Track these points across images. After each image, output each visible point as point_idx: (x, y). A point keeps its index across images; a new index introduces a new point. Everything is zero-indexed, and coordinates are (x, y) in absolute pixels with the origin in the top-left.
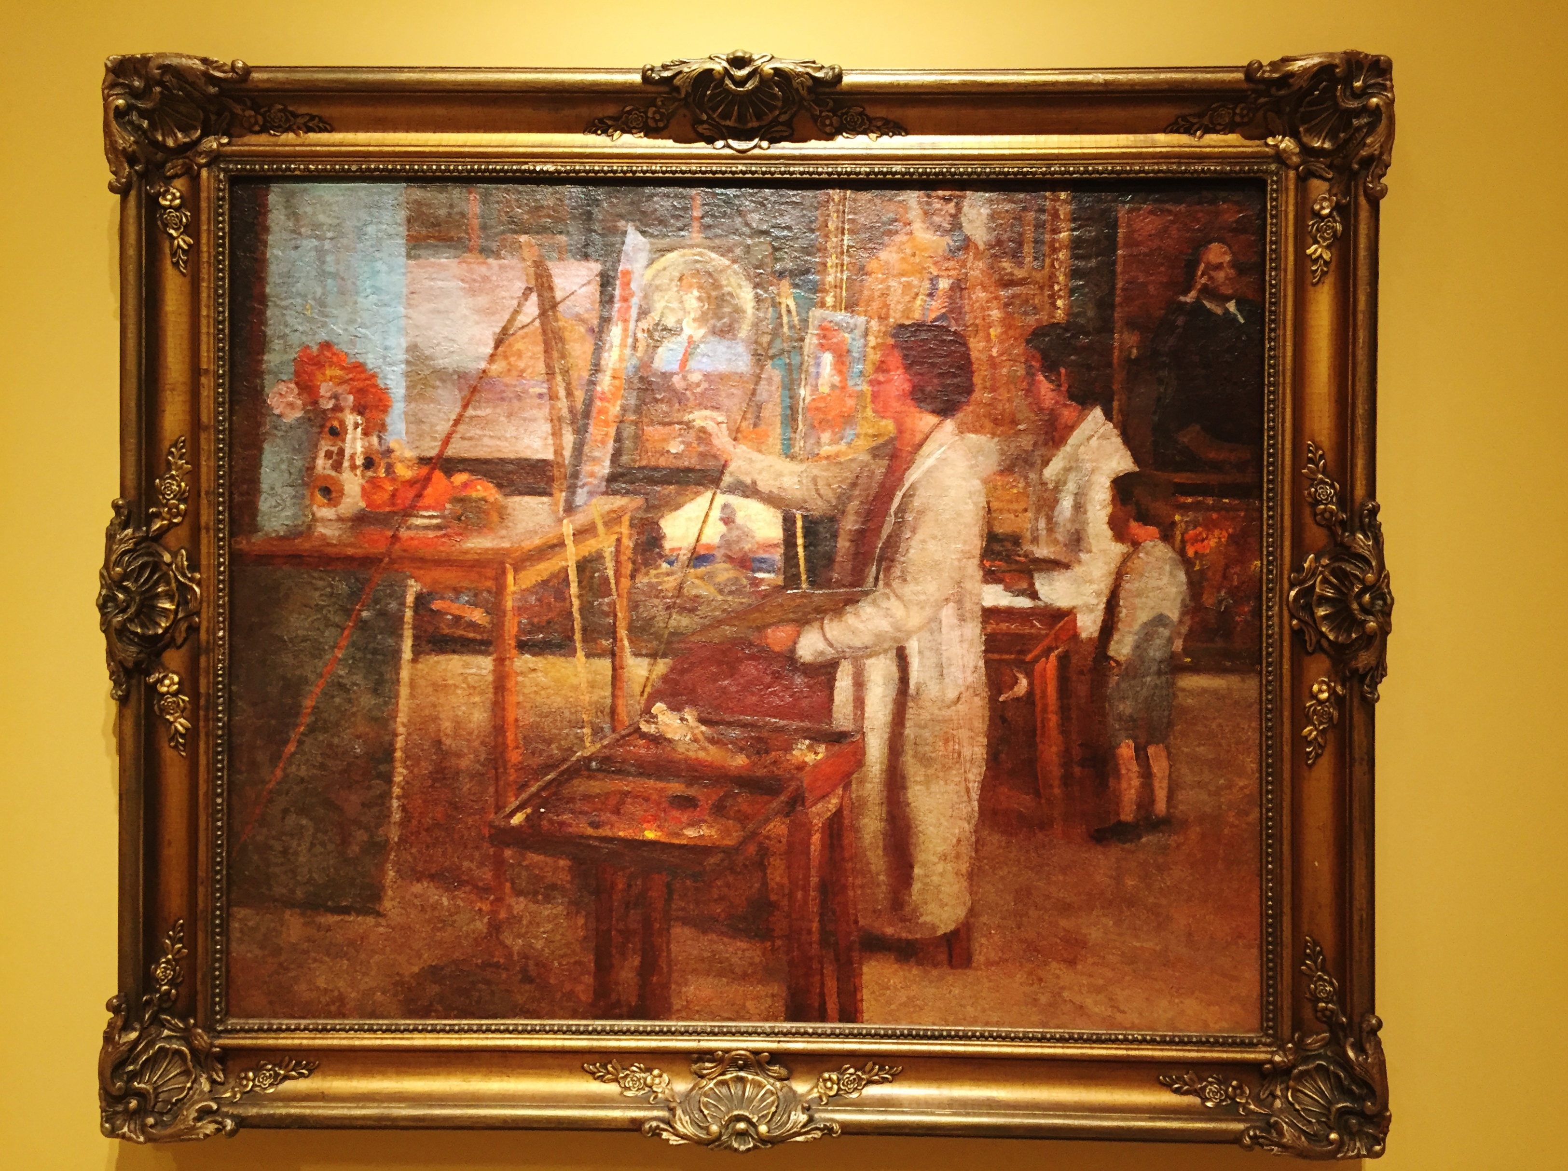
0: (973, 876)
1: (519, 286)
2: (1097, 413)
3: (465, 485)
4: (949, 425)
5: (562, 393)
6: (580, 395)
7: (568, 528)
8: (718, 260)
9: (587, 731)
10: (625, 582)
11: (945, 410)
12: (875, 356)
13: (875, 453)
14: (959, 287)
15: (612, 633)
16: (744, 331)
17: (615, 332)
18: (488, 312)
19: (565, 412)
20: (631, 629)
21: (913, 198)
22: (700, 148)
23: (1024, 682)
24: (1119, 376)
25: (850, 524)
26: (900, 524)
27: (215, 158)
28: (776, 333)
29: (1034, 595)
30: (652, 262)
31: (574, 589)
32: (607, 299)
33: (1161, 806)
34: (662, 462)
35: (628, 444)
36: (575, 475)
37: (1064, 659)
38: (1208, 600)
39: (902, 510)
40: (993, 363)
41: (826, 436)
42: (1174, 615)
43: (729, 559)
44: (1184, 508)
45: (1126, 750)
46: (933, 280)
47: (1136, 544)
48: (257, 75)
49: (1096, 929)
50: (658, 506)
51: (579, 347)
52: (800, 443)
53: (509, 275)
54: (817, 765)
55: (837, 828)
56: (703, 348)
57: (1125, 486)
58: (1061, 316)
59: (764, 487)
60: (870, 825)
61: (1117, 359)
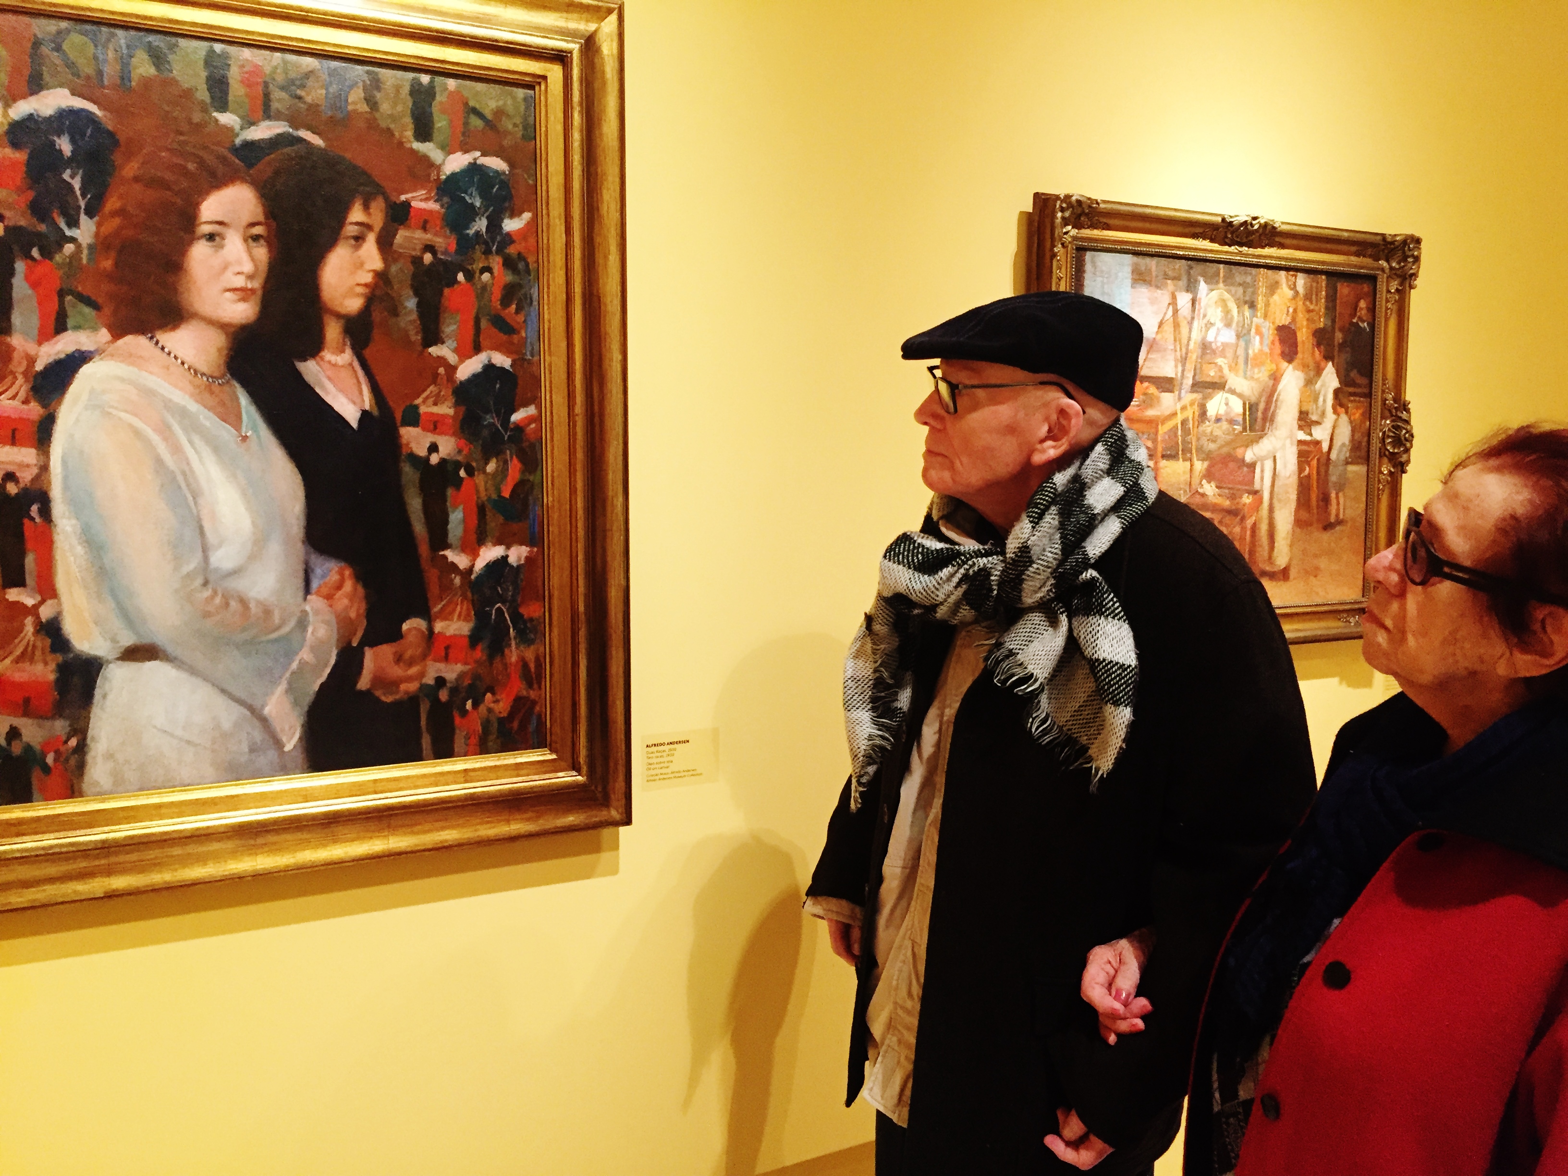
0: (1291, 546)
1: (1167, 302)
2: (1330, 363)
3: (1147, 388)
4: (1291, 367)
5: (1178, 349)
6: (1184, 350)
7: (1179, 406)
8: (1227, 296)
9: (1182, 492)
10: (1196, 429)
11: (1290, 361)
12: (1271, 338)
13: (1269, 377)
14: (1295, 311)
15: (1191, 451)
16: (1234, 325)
17: (1196, 324)
18: (1156, 313)
19: (1179, 357)
20: (1197, 451)
21: (1283, 274)
22: (1226, 248)
23: (1307, 469)
24: (1336, 349)
25: (1262, 406)
26: (1276, 406)
27: (1075, 238)
28: (1243, 326)
29: (1311, 435)
30: (1207, 295)
31: (1180, 433)
32: (1193, 310)
33: (1341, 516)
34: (1208, 380)
35: (1198, 371)
36: (1181, 384)
37: (1318, 460)
38: (1356, 437)
39: (1276, 401)
40: (1303, 342)
41: (1256, 370)
42: (1347, 443)
43: (1227, 420)
44: (1352, 401)
45: (1333, 495)
46: (1288, 307)
47: (1338, 415)
48: (1102, 206)
49: (1323, 563)
50: (1206, 398)
51: (1184, 330)
52: (1248, 373)
53: (1163, 296)
54: (1250, 504)
55: (1254, 528)
56: (1222, 332)
57: (1336, 392)
58: (1322, 325)
59: (1238, 391)
60: (1264, 528)
61: (1336, 343)
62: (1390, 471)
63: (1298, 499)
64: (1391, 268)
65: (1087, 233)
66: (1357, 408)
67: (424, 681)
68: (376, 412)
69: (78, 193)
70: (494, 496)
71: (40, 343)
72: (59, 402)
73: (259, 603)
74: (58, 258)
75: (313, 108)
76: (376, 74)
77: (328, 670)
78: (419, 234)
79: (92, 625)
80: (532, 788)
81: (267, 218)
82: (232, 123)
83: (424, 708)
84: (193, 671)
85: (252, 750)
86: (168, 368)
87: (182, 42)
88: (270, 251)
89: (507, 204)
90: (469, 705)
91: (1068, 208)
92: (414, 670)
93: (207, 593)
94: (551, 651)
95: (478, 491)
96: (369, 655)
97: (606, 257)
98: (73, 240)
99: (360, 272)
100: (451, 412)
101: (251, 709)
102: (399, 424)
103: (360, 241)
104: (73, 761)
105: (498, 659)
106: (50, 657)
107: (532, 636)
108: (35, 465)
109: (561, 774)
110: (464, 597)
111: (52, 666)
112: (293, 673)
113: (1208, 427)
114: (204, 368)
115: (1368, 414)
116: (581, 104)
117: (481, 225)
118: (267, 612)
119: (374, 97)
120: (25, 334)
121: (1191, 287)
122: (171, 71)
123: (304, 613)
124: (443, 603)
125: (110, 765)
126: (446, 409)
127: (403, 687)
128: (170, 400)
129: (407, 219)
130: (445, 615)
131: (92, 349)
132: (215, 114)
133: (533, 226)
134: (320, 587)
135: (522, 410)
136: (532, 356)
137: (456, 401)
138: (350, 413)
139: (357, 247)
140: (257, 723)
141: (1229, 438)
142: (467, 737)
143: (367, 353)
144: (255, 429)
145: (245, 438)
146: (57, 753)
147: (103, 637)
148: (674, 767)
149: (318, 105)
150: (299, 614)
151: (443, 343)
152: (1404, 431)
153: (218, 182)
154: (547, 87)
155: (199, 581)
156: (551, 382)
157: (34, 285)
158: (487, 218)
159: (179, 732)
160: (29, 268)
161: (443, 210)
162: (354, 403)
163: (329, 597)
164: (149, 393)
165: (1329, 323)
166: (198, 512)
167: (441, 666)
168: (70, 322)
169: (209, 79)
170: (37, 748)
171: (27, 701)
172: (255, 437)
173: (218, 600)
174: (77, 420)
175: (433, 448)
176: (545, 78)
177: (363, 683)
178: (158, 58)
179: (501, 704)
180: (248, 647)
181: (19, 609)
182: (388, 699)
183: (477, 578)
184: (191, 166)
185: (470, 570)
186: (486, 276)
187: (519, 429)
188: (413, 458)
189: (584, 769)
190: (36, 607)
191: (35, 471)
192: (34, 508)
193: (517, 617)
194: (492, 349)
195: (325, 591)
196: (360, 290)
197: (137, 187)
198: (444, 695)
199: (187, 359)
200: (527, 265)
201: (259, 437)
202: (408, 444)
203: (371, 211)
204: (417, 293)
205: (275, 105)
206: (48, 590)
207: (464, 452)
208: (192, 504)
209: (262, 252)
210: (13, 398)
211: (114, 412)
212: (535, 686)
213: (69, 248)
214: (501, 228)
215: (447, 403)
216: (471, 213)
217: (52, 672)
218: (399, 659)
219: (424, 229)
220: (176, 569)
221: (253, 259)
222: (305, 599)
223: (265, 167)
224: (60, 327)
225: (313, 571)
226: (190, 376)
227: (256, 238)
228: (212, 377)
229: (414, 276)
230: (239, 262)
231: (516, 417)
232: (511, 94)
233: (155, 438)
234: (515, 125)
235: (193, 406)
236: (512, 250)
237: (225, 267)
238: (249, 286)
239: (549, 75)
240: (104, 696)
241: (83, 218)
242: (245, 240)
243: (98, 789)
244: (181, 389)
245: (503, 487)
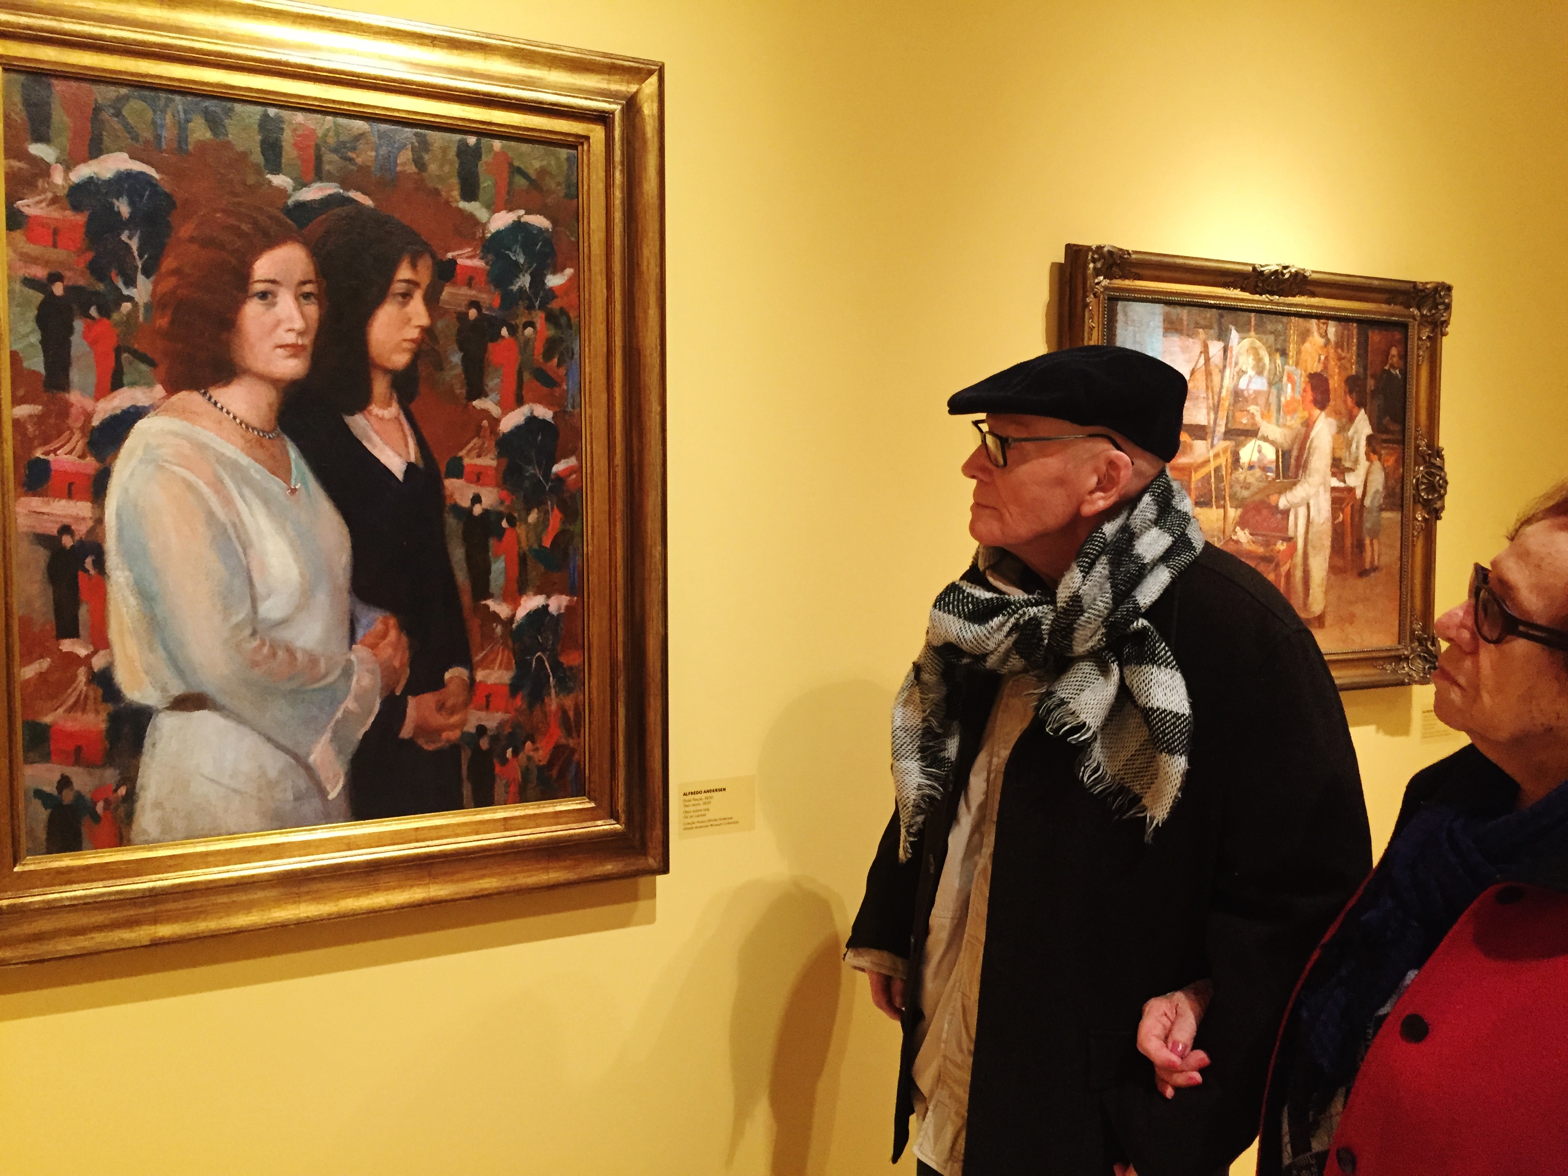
0: (1326, 592)
1: (1199, 351)
2: (1363, 411)
4: (1323, 414)
5: (1211, 397)
6: (1216, 398)
7: (1211, 454)
8: (1258, 344)
10: (1228, 477)
11: (1322, 408)
12: (1303, 385)
13: (1302, 424)
14: (1326, 358)
15: (1224, 499)
16: (1266, 373)
17: (1228, 372)
18: (1188, 361)
19: (1211, 405)
20: (1230, 498)
21: (1314, 322)
22: (1257, 297)
23: (1341, 516)
24: (1368, 397)
25: (1295, 453)
26: (1309, 453)
27: (1106, 288)
28: (1275, 374)
29: (1344, 482)
30: (1239, 343)
31: (1213, 479)
33: (1376, 562)
34: (1241, 427)
35: (1230, 418)
36: (1214, 432)
37: (1352, 506)
39: (1310, 447)
40: (1335, 389)
41: (1289, 418)
42: (1381, 488)
43: (1260, 467)
44: (1385, 448)
45: (1367, 542)
46: (1320, 355)
47: (1372, 462)
48: (1134, 256)
49: (1358, 609)
50: (1240, 445)
51: (1216, 378)
52: (1281, 420)
53: (1195, 346)
54: (1284, 551)
55: (1289, 575)
56: (1253, 380)
57: (1369, 439)
58: (1354, 372)
59: (1271, 438)
60: (1298, 574)
61: (1368, 391)
62: (1424, 518)
63: (1333, 547)
64: (1422, 316)
65: (1118, 283)
66: (1391, 455)
67: (466, 729)
68: (421, 465)
69: (136, 253)
70: (536, 546)
71: (97, 399)
72: (115, 457)
73: (305, 651)
74: (115, 316)
75: (363, 169)
76: (425, 136)
77: (372, 719)
78: (464, 291)
79: (143, 675)
80: (571, 836)
81: (317, 274)
82: (285, 184)
83: (465, 757)
84: (238, 719)
85: (296, 799)
86: (220, 422)
87: (238, 107)
88: (320, 306)
89: (549, 261)
90: (509, 753)
91: (1099, 260)
92: (454, 719)
93: (256, 643)
94: (590, 699)
95: (519, 542)
96: (412, 702)
97: (646, 312)
98: (130, 299)
99: (407, 328)
100: (494, 463)
101: (296, 757)
102: (443, 475)
103: (408, 298)
104: (121, 811)
105: (538, 707)
106: (101, 707)
107: (572, 684)
108: (91, 518)
109: (599, 823)
110: (505, 644)
111: (103, 716)
112: (337, 722)
113: (1240, 474)
114: (255, 421)
115: (1402, 461)
116: (622, 164)
117: (525, 281)
118: (313, 661)
119: (422, 158)
120: (83, 390)
121: (1223, 336)
122: (227, 135)
123: (349, 661)
124: (484, 652)
125: (158, 813)
126: (489, 461)
127: (445, 735)
128: (223, 454)
129: (453, 276)
130: (486, 664)
131: (147, 404)
132: (269, 176)
133: (575, 283)
134: (365, 635)
135: (563, 461)
136: (573, 407)
137: (499, 453)
138: (396, 464)
139: (404, 304)
140: (302, 771)
141: (1262, 485)
142: (507, 785)
143: (413, 407)
144: (304, 483)
145: (294, 491)
146: (107, 802)
147: (153, 687)
148: (710, 815)
149: (369, 167)
150: (344, 663)
151: (486, 396)
152: (1438, 478)
153: (271, 242)
154: (589, 146)
155: (248, 632)
156: (591, 434)
157: (93, 343)
158: (531, 274)
159: (226, 781)
160: (88, 328)
161: (488, 267)
162: (400, 455)
163: (373, 647)
164: (202, 447)
165: (1361, 370)
166: (248, 563)
167: (483, 714)
168: (126, 379)
169: (263, 142)
170: (88, 796)
171: (78, 749)
172: (303, 491)
173: (266, 650)
174: (132, 475)
175: (477, 499)
176: (587, 138)
177: (406, 732)
178: (214, 123)
179: (541, 752)
180: (295, 696)
181: (73, 660)
182: (430, 747)
183: (518, 627)
184: (245, 227)
185: (512, 618)
186: (529, 331)
187: (560, 479)
188: (456, 508)
189: (623, 817)
190: (89, 657)
191: (90, 523)
192: (89, 562)
193: (557, 666)
194: (534, 402)
195: (370, 640)
196: (406, 345)
197: (194, 247)
198: (484, 744)
199: (238, 414)
200: (569, 319)
201: (307, 488)
202: (451, 496)
203: (419, 268)
204: (461, 349)
205: (327, 167)
206: (101, 641)
207: (506, 503)
208: (242, 556)
209: (312, 310)
210: (70, 453)
211: (167, 465)
212: (575, 734)
213: (126, 306)
214: (544, 284)
215: (489, 456)
216: (516, 270)
217: (103, 721)
218: (441, 707)
219: (469, 285)
220: (226, 619)
221: (303, 315)
222: (350, 648)
223: (317, 226)
224: (117, 384)
225: (358, 621)
226: (241, 431)
227: (307, 296)
228: (263, 432)
229: (460, 331)
230: (290, 319)
231: (557, 468)
232: (554, 154)
233: (206, 491)
234: (559, 184)
235: (245, 460)
236: (555, 305)
237: (278, 324)
238: (300, 342)
239: (591, 135)
240: (154, 745)
241: (140, 278)
242: (297, 298)
243: (146, 838)
244: (233, 443)
245: (544, 539)
